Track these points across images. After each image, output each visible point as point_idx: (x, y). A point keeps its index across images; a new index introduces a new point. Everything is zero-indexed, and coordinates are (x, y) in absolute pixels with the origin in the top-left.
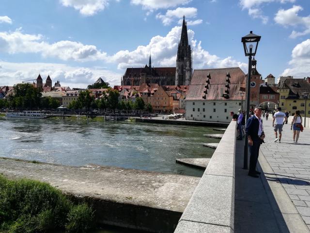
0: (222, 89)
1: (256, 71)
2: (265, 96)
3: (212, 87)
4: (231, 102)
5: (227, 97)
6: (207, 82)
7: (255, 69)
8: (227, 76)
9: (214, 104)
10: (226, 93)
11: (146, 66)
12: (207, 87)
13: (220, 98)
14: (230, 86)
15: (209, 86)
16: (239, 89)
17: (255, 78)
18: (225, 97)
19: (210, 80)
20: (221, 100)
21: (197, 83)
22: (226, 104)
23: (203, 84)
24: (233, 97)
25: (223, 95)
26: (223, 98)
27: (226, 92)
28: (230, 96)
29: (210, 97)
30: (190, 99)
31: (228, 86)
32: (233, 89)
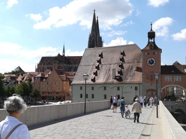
0: (114, 70)
1: (155, 45)
2: (168, 78)
3: (104, 67)
4: (125, 86)
5: (120, 79)
6: (98, 61)
7: (154, 42)
8: (122, 54)
9: (105, 88)
10: (119, 75)
11: (59, 54)
12: (98, 68)
13: (111, 80)
14: (124, 65)
15: (100, 66)
16: (134, 69)
17: (154, 53)
18: (117, 80)
19: (102, 60)
20: (112, 84)
21: (87, 64)
22: (118, 89)
23: (93, 65)
24: (127, 79)
25: (116, 77)
26: (115, 81)
27: (119, 73)
28: (123, 78)
29: (100, 80)
30: (78, 82)
31: (121, 66)
32: (128, 69)
